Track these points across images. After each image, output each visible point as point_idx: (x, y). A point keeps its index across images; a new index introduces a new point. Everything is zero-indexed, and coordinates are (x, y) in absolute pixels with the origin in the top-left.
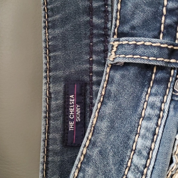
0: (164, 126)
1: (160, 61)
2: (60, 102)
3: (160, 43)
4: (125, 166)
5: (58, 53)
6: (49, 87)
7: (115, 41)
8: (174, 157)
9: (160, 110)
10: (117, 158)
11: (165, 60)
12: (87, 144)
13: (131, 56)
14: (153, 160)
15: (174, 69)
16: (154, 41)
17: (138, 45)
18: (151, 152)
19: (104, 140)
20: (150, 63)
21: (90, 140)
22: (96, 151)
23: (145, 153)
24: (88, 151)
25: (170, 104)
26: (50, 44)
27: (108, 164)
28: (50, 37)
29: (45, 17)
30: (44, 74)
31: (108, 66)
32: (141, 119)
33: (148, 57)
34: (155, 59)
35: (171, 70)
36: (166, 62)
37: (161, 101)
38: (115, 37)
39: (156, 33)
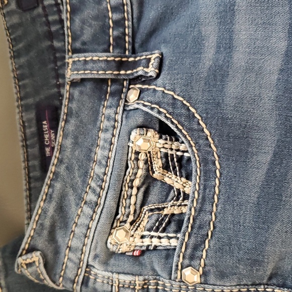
0: (119, 136)
1: (109, 74)
2: (34, 129)
3: (106, 56)
4: (89, 177)
5: (26, 81)
6: (22, 116)
7: (69, 58)
8: (129, 162)
9: (115, 121)
10: (82, 170)
11: (115, 73)
12: (55, 163)
13: (83, 72)
14: (111, 167)
15: (126, 80)
16: (100, 56)
17: (88, 61)
18: (109, 160)
19: (70, 156)
20: (100, 77)
21: (58, 158)
22: (63, 167)
23: (104, 162)
24: (56, 169)
25: (123, 114)
26: (17, 73)
27: (74, 177)
28: (17, 66)
29: (10, 48)
30: (16, 104)
31: (68, 84)
32: (101, 131)
33: (98, 71)
34: (104, 72)
35: (124, 81)
36: (115, 75)
37: (115, 112)
38: (70, 54)
39: (105, 46)
